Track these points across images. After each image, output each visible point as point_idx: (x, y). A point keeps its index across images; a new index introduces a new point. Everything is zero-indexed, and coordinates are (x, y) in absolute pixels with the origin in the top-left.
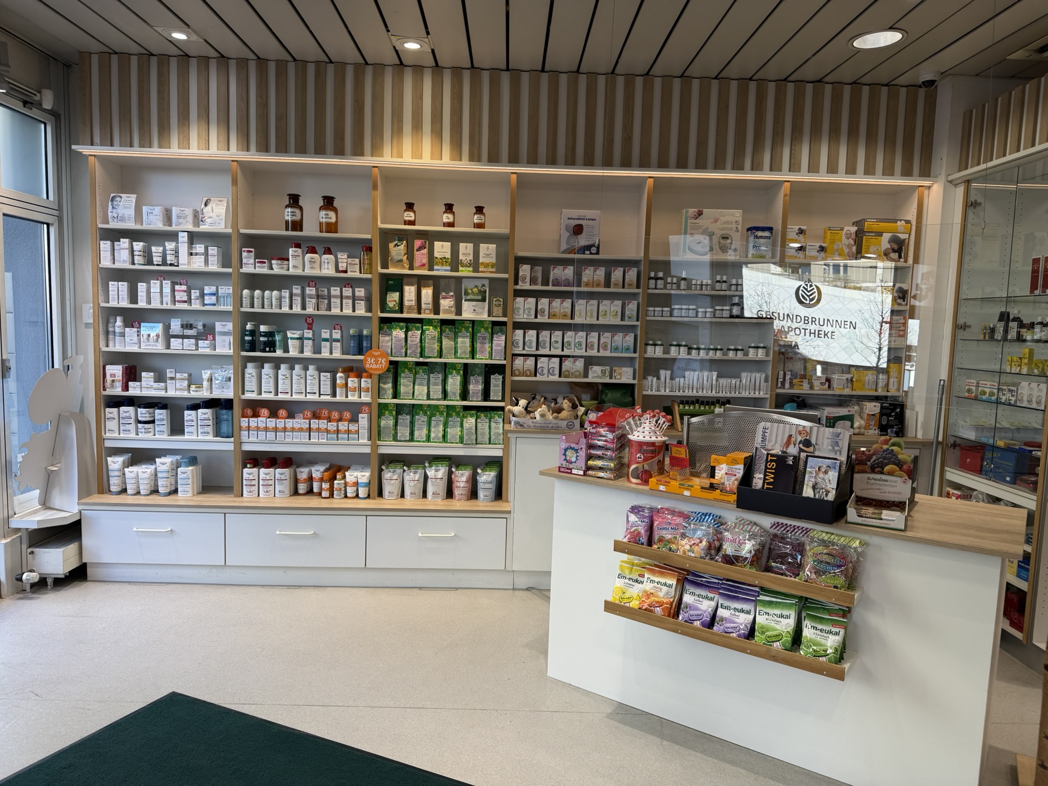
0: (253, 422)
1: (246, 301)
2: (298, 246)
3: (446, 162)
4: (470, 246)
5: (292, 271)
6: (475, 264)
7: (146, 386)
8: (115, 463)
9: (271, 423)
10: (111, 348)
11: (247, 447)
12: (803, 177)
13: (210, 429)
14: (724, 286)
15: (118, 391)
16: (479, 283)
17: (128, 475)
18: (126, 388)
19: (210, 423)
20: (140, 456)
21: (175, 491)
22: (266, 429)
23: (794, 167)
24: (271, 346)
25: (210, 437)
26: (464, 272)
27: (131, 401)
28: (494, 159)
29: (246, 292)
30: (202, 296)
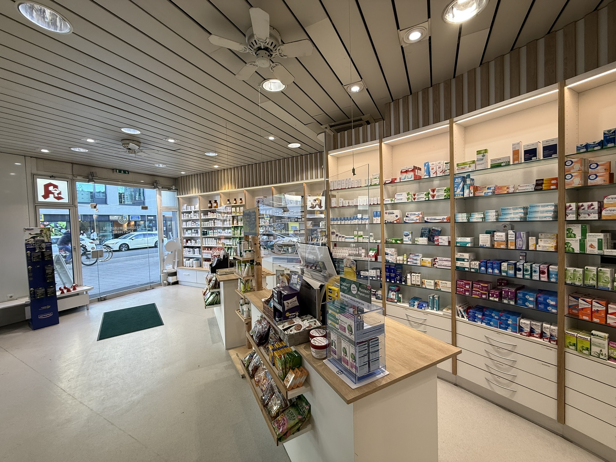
0: (205, 251)
1: (202, 225)
2: (210, 212)
3: (234, 190)
4: (239, 208)
5: (209, 218)
6: (240, 212)
7: (189, 244)
8: (184, 260)
9: (208, 251)
10: (185, 236)
11: (203, 257)
12: (309, 181)
13: (198, 253)
14: (292, 213)
15: (185, 245)
16: (241, 217)
17: (186, 263)
18: (186, 244)
19: (198, 251)
20: (189, 258)
21: (193, 267)
22: (206, 253)
23: (307, 179)
24: (206, 234)
25: (199, 255)
26: (238, 214)
27: (188, 247)
28: (242, 187)
29: (202, 223)
30: (196, 224)
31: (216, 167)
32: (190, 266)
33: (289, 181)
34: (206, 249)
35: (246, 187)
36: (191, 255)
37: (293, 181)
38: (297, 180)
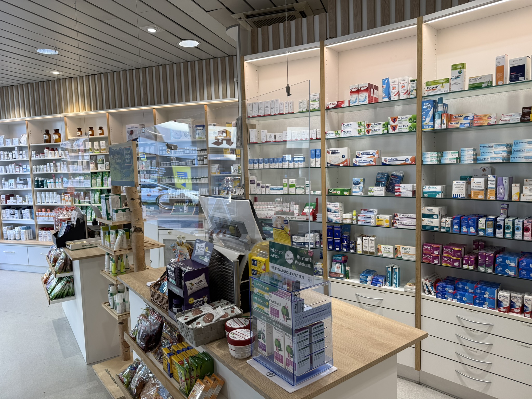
0: (41, 214)
1: (35, 170)
2: (48, 148)
3: (88, 112)
4: (97, 142)
5: (46, 158)
6: (99, 150)
7: (12, 202)
8: (5, 228)
9: (46, 214)
10: (4, 189)
11: (39, 223)
12: (214, 101)
13: (29, 216)
14: (188, 152)
15: (4, 204)
16: (101, 157)
17: (8, 233)
18: (6, 203)
19: (29, 214)
20: (13, 226)
21: (20, 239)
22: (43, 216)
23: (210, 98)
24: (43, 185)
25: (30, 219)
26: (96, 153)
27: (10, 207)
28: (102, 109)
29: (34, 166)
30: (23, 169)
31: (56, 73)
32: (15, 239)
33: (181, 101)
34: (43, 210)
35: (109, 108)
36: (16, 219)
37: (188, 100)
38: (195, 99)
